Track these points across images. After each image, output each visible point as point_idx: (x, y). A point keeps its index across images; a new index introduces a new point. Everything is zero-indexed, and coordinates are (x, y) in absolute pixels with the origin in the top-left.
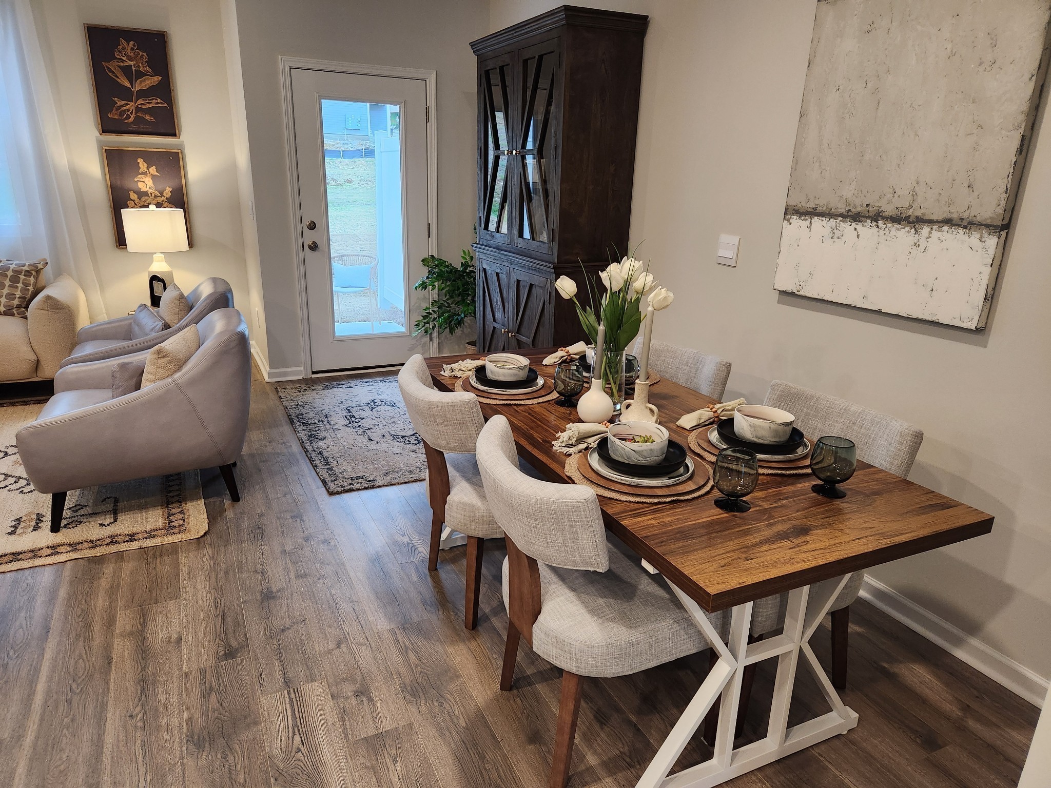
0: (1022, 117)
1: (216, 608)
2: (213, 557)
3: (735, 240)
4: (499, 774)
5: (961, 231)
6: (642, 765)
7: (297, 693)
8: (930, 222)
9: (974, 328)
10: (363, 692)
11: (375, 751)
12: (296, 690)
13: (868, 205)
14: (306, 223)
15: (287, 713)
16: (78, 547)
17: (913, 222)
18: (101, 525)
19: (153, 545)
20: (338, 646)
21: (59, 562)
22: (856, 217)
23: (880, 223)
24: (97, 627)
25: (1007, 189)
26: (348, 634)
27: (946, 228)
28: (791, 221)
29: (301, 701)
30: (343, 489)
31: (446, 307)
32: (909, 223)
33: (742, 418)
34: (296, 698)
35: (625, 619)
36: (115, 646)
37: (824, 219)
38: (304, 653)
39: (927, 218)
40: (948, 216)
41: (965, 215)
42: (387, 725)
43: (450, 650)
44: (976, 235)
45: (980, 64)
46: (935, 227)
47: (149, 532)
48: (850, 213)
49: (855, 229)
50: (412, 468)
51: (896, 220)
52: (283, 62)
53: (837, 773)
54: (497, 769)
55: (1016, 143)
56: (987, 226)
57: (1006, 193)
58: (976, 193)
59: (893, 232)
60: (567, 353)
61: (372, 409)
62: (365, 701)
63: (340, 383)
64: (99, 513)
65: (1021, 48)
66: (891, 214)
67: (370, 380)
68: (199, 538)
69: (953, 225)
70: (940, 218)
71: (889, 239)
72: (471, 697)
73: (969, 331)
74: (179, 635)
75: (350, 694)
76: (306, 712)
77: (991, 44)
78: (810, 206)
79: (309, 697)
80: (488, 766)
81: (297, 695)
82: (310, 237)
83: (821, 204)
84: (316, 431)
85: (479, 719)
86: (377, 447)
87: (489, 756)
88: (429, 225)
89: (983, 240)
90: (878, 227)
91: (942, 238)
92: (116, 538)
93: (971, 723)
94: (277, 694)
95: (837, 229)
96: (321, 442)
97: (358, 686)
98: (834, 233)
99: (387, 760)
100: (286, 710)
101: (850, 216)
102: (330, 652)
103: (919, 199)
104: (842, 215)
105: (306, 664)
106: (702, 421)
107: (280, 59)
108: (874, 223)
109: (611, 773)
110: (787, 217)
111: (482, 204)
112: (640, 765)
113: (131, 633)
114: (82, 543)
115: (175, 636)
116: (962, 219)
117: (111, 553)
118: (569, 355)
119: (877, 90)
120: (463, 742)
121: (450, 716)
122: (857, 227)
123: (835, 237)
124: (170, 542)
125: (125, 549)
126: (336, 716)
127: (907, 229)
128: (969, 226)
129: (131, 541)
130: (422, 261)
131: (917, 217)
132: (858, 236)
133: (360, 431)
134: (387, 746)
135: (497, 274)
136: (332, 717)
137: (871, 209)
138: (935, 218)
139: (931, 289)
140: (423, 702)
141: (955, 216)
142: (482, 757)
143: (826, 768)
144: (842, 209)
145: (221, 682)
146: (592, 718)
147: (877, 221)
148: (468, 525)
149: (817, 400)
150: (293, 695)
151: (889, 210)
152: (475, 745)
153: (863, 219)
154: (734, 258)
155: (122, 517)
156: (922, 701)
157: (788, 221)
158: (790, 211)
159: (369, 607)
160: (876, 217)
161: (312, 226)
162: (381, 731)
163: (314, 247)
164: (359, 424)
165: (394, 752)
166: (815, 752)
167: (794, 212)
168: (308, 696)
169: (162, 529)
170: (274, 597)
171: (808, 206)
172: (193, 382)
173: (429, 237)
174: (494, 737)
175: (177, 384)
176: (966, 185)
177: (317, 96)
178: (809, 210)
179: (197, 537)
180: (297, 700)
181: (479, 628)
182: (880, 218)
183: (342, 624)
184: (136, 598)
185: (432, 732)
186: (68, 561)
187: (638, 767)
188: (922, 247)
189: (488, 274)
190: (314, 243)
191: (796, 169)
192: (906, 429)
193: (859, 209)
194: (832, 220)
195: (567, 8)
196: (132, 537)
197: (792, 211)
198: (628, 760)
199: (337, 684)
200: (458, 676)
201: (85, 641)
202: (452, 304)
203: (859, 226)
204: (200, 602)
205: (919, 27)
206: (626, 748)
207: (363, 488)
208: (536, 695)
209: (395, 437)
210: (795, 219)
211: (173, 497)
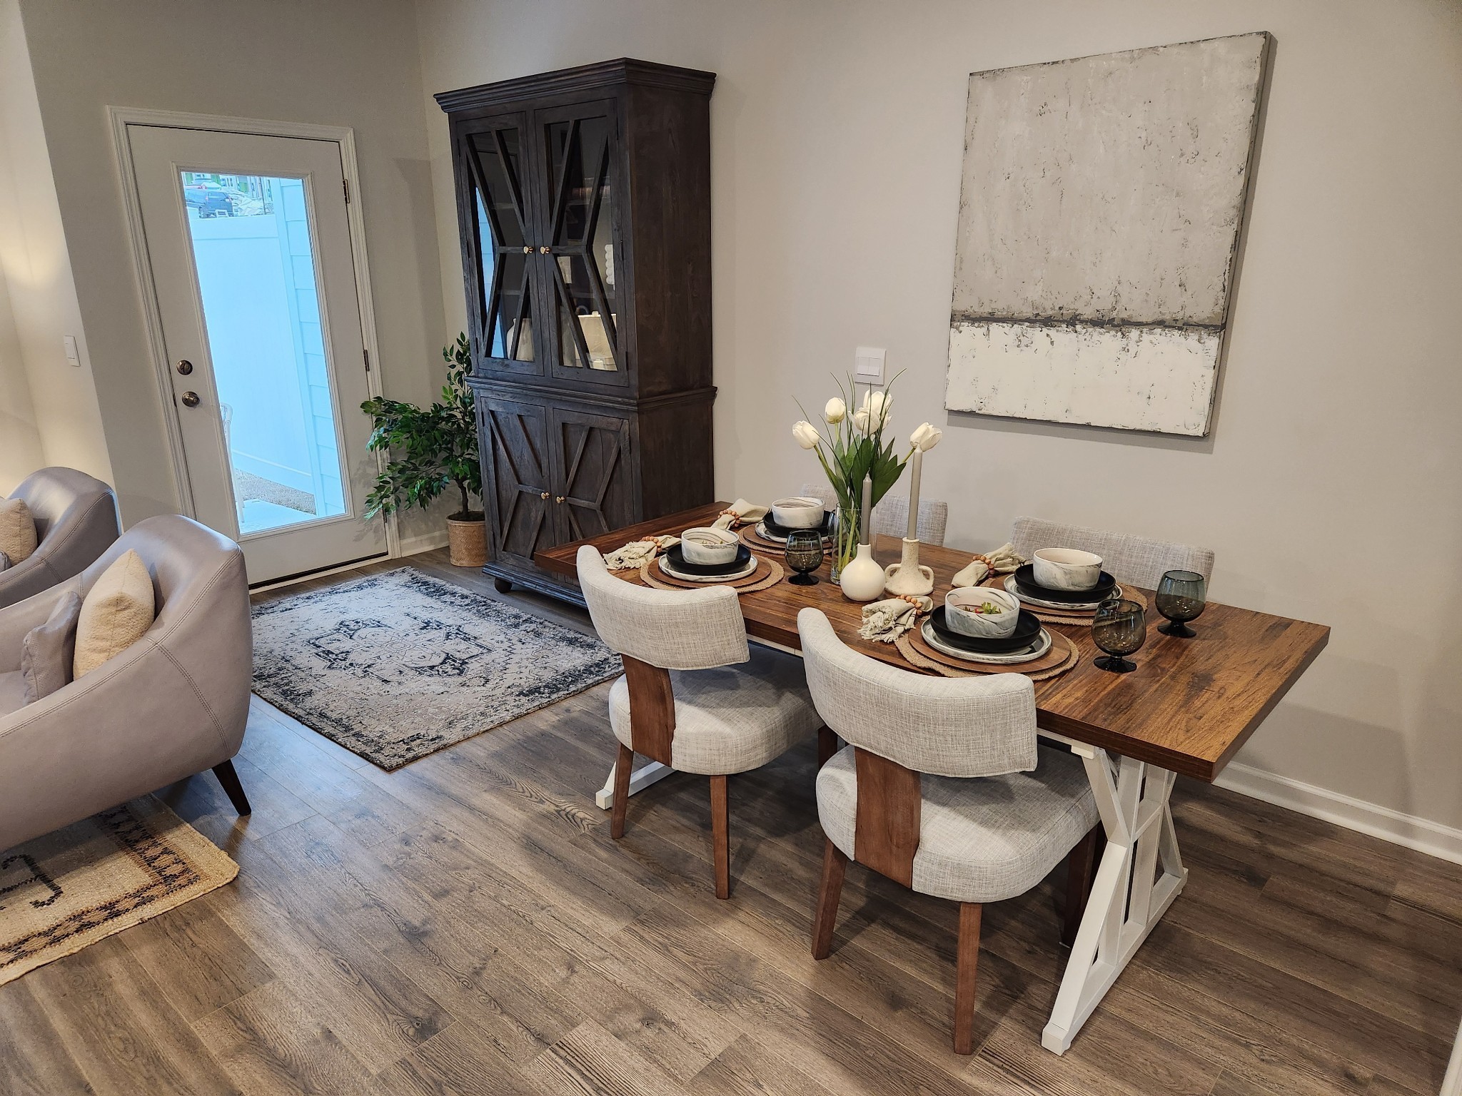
0: (1233, 212)
1: (348, 972)
2: (279, 903)
3: (880, 353)
4: (888, 1057)
5: (1176, 332)
6: (1025, 992)
7: (565, 1047)
8: (1139, 324)
9: (1201, 435)
10: (651, 1018)
11: (727, 1084)
12: (561, 1044)
13: (1060, 308)
14: (176, 364)
15: (571, 1076)
16: (24, 947)
17: (1118, 326)
18: (36, 904)
19: (160, 913)
20: (571, 969)
21: (10, 981)
22: (1048, 322)
23: (1078, 327)
24: (173, 1056)
25: (1224, 287)
26: (572, 950)
27: (1158, 331)
28: (961, 328)
29: (580, 1055)
30: (404, 759)
31: (412, 470)
32: (1114, 326)
33: (1052, 566)
34: (569, 1054)
35: (1021, 822)
36: (230, 1074)
37: (1005, 325)
38: (531, 992)
39: (1133, 320)
40: (1161, 318)
41: (1179, 316)
42: (716, 1048)
43: (720, 931)
44: (1193, 337)
45: (1182, 155)
46: (1145, 330)
47: (137, 894)
48: (1038, 318)
49: (1048, 335)
50: (482, 709)
51: (1098, 323)
52: (113, 116)
53: (1202, 936)
54: (882, 1052)
55: (1230, 240)
56: (1206, 327)
57: (1224, 291)
58: (1189, 292)
59: (1096, 336)
60: (734, 516)
61: (351, 636)
62: (663, 1026)
63: (266, 605)
64: (16, 887)
65: (1226, 140)
66: (1090, 317)
67: (312, 594)
68: (231, 882)
69: (1166, 327)
70: (1150, 320)
71: (1091, 344)
72: (790, 980)
73: (1196, 438)
74: (322, 1028)
75: (638, 1026)
76: (598, 1067)
77: (1192, 134)
78: (986, 310)
79: (585, 1045)
80: (870, 1053)
81: (569, 1051)
82: (184, 385)
83: (1001, 308)
84: (287, 684)
85: (817, 1005)
86: (402, 689)
87: (862, 1040)
88: (365, 352)
89: (1202, 341)
90: (1076, 332)
91: (1154, 341)
92: (84, 917)
93: (1273, 849)
94: (539, 1057)
95: (1023, 336)
96: (308, 699)
97: (640, 1014)
98: (1020, 341)
99: (749, 1088)
100: (569, 1074)
101: (1040, 321)
102: (566, 981)
103: (1124, 301)
104: (1028, 320)
105: (547, 1007)
106: (979, 576)
107: (108, 112)
108: (1071, 328)
109: (1003, 1012)
110: (955, 324)
111: (479, 321)
112: (1023, 993)
113: (240, 1049)
114: (27, 940)
115: (317, 1032)
116: (1176, 320)
117: (96, 943)
118: (738, 519)
119: (1059, 180)
120: (821, 1034)
121: (782, 1010)
122: (1049, 332)
123: (1022, 344)
124: (187, 900)
125: (117, 931)
126: (642, 1059)
127: (1113, 333)
128: (1185, 327)
129: (116, 916)
130: (361, 407)
131: (1123, 320)
132: (1052, 343)
133: (359, 672)
134: (735, 1072)
135: (520, 416)
136: (639, 1062)
137: (1065, 312)
138: (1144, 320)
139: (1148, 396)
140: (737, 1005)
141: (1167, 317)
142: (857, 1045)
143: (1189, 934)
144: (1028, 312)
145: (444, 1069)
146: (938, 958)
147: (1074, 325)
148: (716, 761)
149: (1071, 532)
150: (562, 1053)
151: (1088, 313)
152: (837, 1033)
153: (1056, 323)
154: (881, 375)
155: (64, 883)
156: (1221, 839)
157: (957, 328)
158: (958, 317)
159: (572, 908)
160: (1073, 321)
161: (186, 368)
162: (713, 1057)
163: (192, 401)
164: (348, 662)
165: (748, 1075)
166: (1168, 920)
167: (964, 318)
168: (584, 1047)
169: (155, 885)
170: (425, 934)
171: (982, 310)
172: (186, 640)
173: (367, 369)
174: (853, 1018)
175: (161, 649)
176: (1177, 283)
177: (175, 167)
178: (985, 315)
179: (228, 881)
180: (573, 1057)
181: (735, 894)
182: (1077, 322)
183: (553, 940)
184: (201, 996)
185: (776, 1036)
186: (26, 973)
187: (1023, 996)
188: (1132, 352)
189: (500, 419)
190: (192, 394)
191: (961, 269)
192: (1198, 551)
193: (1050, 313)
194: (1015, 326)
195: (628, 62)
196: (112, 910)
197: (958, 318)
198: (1007, 991)
199: (610, 1019)
200: (755, 960)
201: (170, 1084)
202: (420, 465)
203: (1052, 332)
204: (313, 971)
205: (1104, 112)
206: (997, 980)
207: (432, 751)
208: (861, 954)
209: (420, 670)
210: (965, 327)
211: (130, 832)
